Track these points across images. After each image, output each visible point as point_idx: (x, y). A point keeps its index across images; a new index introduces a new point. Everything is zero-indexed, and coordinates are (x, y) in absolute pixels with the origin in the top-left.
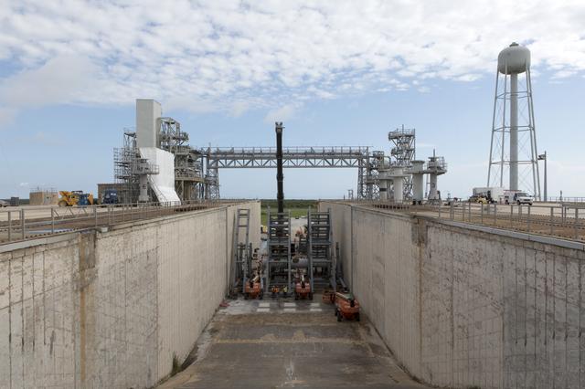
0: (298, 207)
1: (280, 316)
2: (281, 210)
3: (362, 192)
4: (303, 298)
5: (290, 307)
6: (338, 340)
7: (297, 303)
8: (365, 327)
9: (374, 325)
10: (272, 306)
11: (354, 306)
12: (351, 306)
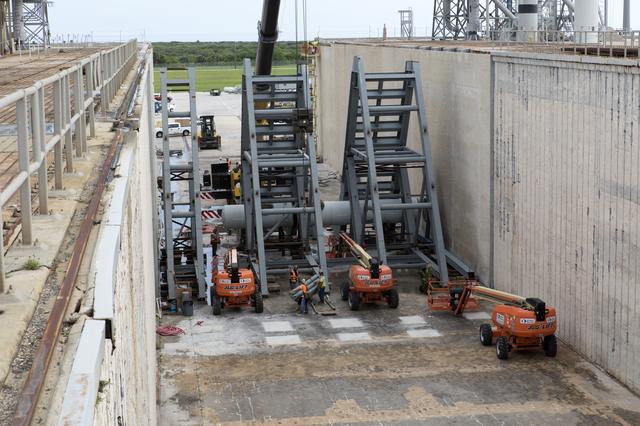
0: (200, 61)
1: (338, 351)
2: (264, 69)
3: (447, 17)
4: (371, 303)
5: (350, 330)
6: (531, 406)
7: (363, 318)
8: (578, 371)
9: (601, 364)
10: (301, 329)
11: (544, 319)
12: (538, 319)
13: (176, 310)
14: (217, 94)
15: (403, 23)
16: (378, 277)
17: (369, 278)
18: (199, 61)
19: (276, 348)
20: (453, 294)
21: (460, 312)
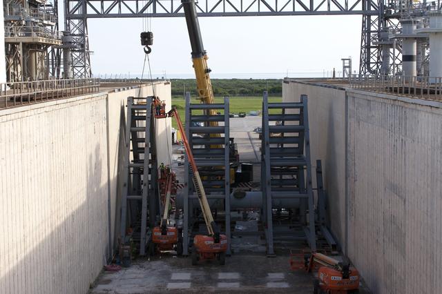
3: (368, 63)
5: (228, 281)
10: (196, 278)
11: (348, 278)
12: (344, 278)
13: (119, 263)
14: (243, 116)
15: (345, 67)
16: (219, 242)
17: (212, 242)
18: (243, 93)
19: (171, 290)
20: (306, 259)
21: (310, 271)
